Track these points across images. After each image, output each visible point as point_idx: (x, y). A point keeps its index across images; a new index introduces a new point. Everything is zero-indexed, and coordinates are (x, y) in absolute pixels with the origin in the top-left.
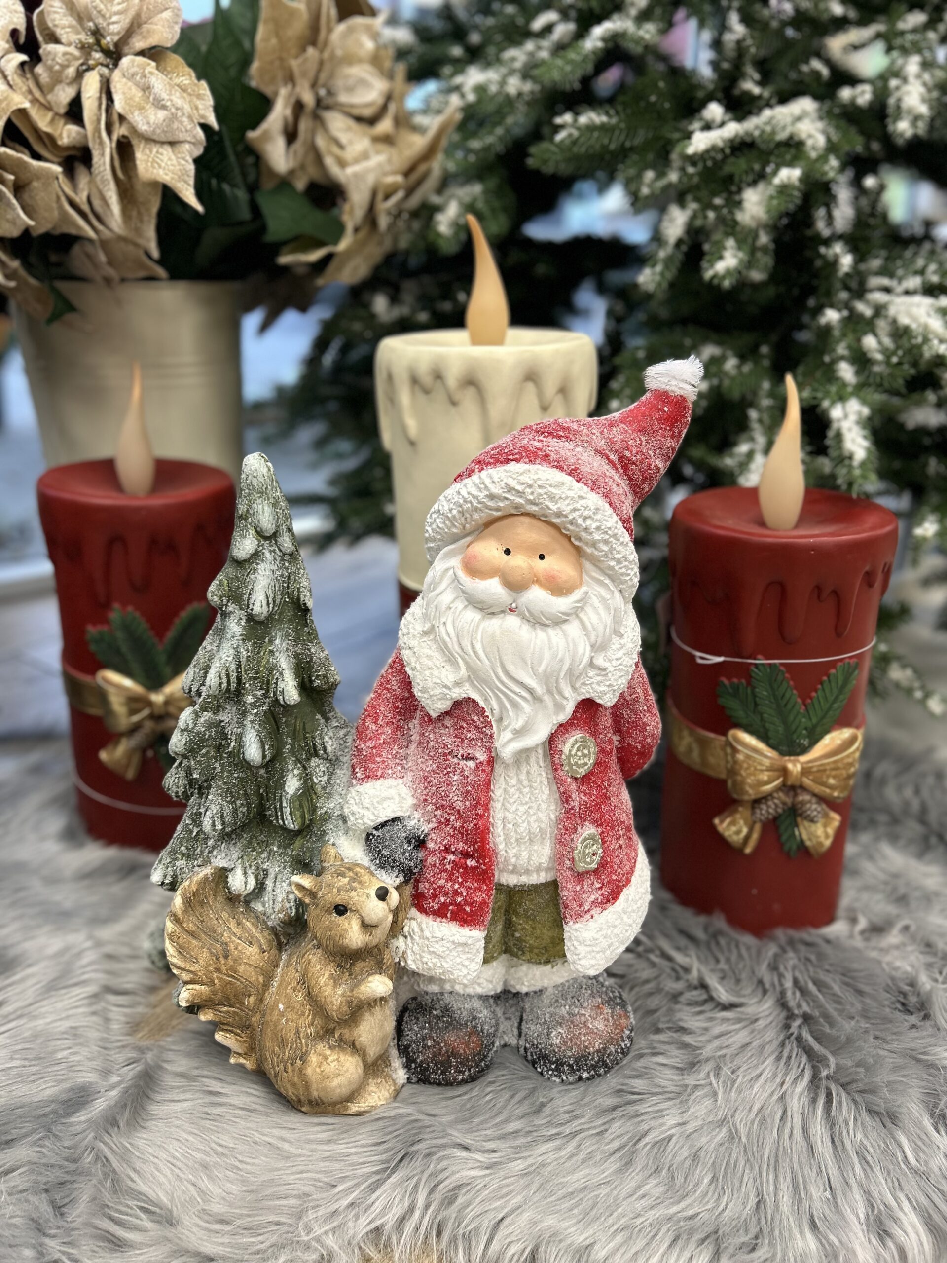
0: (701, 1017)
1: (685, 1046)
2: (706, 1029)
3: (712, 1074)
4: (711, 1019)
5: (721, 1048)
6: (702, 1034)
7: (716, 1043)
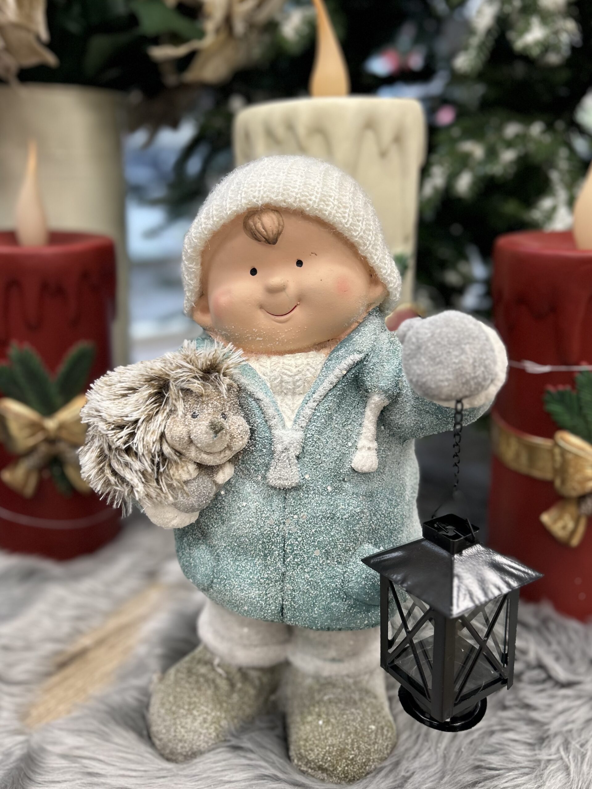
0: (543, 695)
1: (532, 722)
2: (550, 706)
3: (561, 749)
4: (552, 697)
5: (566, 723)
6: (546, 711)
7: (561, 719)
